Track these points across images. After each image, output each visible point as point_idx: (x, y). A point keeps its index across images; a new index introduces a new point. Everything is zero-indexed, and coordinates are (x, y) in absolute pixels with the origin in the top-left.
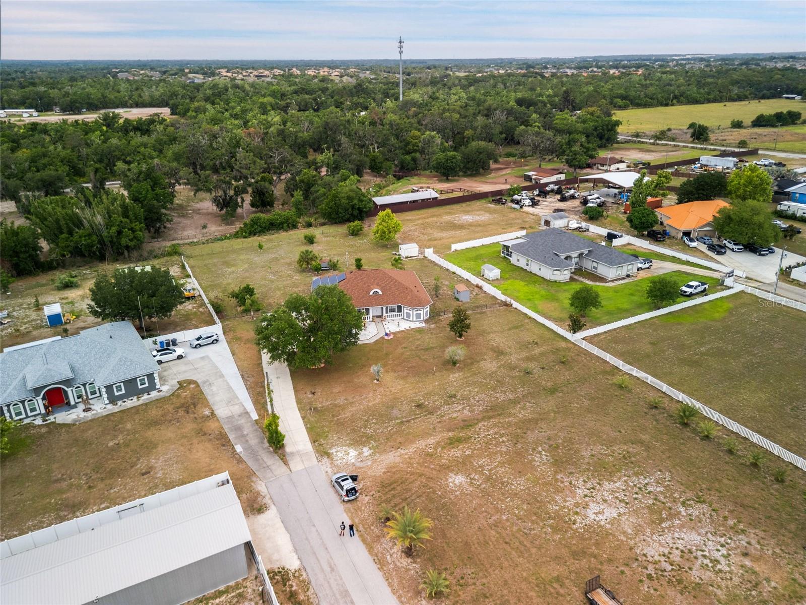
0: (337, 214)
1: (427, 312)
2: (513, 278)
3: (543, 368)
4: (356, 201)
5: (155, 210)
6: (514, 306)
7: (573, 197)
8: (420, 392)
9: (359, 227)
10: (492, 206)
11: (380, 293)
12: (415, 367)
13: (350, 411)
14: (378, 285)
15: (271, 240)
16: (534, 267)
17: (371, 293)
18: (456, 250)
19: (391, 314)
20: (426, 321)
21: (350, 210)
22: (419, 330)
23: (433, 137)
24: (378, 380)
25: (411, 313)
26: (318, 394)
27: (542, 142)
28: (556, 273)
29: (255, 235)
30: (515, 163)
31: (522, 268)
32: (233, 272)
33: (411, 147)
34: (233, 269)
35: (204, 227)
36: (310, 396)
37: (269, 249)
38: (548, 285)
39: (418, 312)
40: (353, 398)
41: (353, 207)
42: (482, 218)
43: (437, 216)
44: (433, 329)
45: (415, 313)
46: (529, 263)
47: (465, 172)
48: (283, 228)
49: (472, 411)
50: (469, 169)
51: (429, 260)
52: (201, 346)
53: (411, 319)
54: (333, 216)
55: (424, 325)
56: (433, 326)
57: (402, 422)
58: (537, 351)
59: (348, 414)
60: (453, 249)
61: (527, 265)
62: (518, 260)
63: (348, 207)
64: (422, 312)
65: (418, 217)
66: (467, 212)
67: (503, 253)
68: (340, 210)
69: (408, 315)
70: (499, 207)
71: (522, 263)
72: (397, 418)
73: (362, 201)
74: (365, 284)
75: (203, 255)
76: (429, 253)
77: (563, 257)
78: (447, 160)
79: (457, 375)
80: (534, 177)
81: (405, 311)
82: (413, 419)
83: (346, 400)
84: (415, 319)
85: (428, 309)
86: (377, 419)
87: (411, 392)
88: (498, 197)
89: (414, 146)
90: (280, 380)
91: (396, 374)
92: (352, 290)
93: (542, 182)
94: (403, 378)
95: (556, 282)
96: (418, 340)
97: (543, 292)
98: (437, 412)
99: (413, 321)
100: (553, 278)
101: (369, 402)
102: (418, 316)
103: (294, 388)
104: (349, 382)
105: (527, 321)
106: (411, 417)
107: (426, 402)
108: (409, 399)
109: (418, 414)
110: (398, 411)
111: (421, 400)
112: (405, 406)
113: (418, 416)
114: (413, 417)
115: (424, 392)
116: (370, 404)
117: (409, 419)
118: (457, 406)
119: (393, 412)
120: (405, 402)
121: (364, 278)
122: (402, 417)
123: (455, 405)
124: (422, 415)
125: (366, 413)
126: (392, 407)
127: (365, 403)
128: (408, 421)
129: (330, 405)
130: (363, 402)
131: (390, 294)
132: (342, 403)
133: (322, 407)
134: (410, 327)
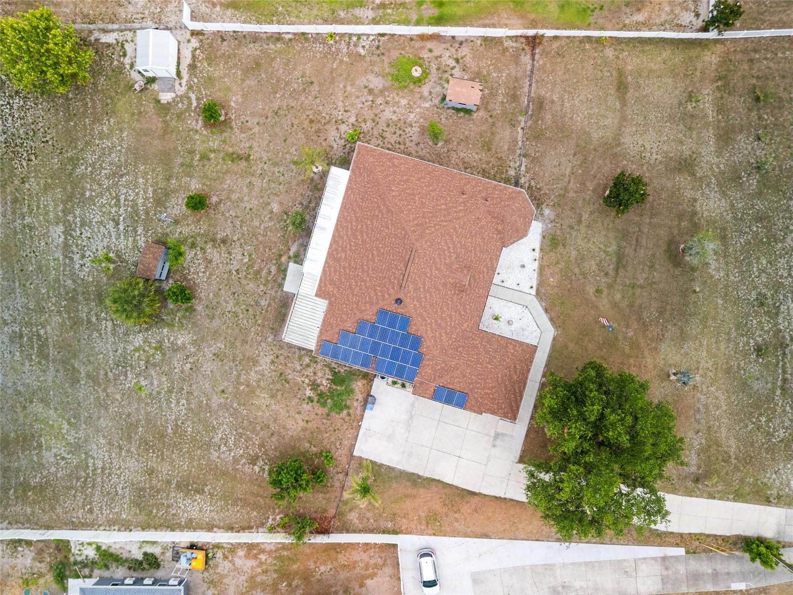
8: (729, 333)
13: (728, 438)
22: (551, 242)
24: (674, 374)
44: (559, 217)
56: (548, 213)
57: (783, 388)
59: (733, 443)
74: (437, 289)
82: (784, 372)
86: (761, 415)
87: (723, 346)
92: (442, 318)
98: (784, 337)
106: (779, 374)
107: (757, 339)
108: (738, 356)
109: (778, 362)
110: (756, 382)
111: (748, 343)
112: (751, 368)
113: (781, 363)
114: (780, 371)
115: (730, 329)
116: (724, 408)
117: (780, 376)
118: (786, 307)
119: (755, 389)
120: (742, 363)
121: (424, 284)
122: (773, 383)
123: (782, 307)
124: (780, 358)
125: (741, 420)
126: (744, 385)
127: (717, 413)
128: (785, 380)
129: (699, 455)
130: (715, 414)
131: (475, 254)
132: (703, 441)
133: (699, 467)
134: (534, 250)
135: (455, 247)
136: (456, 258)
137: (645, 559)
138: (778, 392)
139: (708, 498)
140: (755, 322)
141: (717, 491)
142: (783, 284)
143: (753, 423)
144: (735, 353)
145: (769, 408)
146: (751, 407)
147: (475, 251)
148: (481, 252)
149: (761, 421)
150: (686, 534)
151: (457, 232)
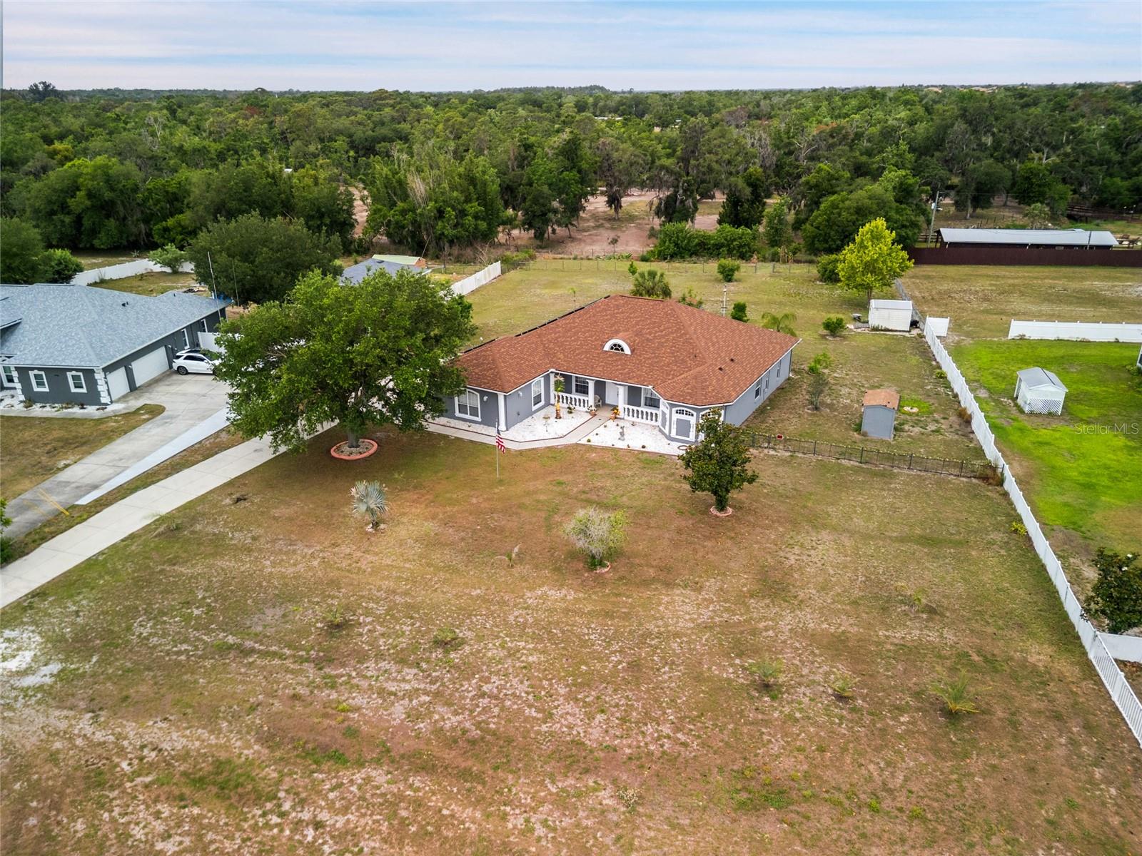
6: (1006, 486)
8: (405, 594)
11: (627, 351)
13: (210, 566)
17: (607, 348)
18: (1022, 338)
19: (650, 410)
22: (652, 460)
25: (667, 414)
26: (242, 505)
29: (665, 259)
35: (613, 242)
36: (227, 502)
39: (684, 417)
40: (274, 541)
45: (675, 416)
49: (417, 716)
53: (667, 431)
60: (1013, 334)
64: (693, 420)
69: (664, 420)
72: (243, 632)
74: (613, 325)
75: (546, 270)
79: (558, 594)
81: (662, 408)
82: (265, 654)
83: (256, 538)
84: (673, 434)
86: (210, 610)
87: (388, 585)
91: (436, 530)
92: (577, 333)
94: (434, 545)
101: (278, 563)
102: (683, 427)
103: (239, 477)
106: (269, 647)
107: (368, 627)
108: (353, 598)
109: (296, 649)
110: (282, 614)
112: (315, 612)
113: (288, 652)
114: (274, 649)
115: (413, 597)
116: (269, 570)
118: (409, 677)
119: (269, 611)
120: (333, 601)
122: (258, 635)
123: (414, 672)
124: (302, 654)
125: (225, 585)
126: (288, 599)
129: (214, 535)
130: (266, 560)
132: (234, 542)
133: (195, 533)
134: (644, 447)
135: (663, 337)
136: (648, 339)
138: (233, 640)
140: (407, 628)
143: (205, 599)
144: (362, 596)
147: (652, 358)
148: (651, 364)
151: (680, 337)
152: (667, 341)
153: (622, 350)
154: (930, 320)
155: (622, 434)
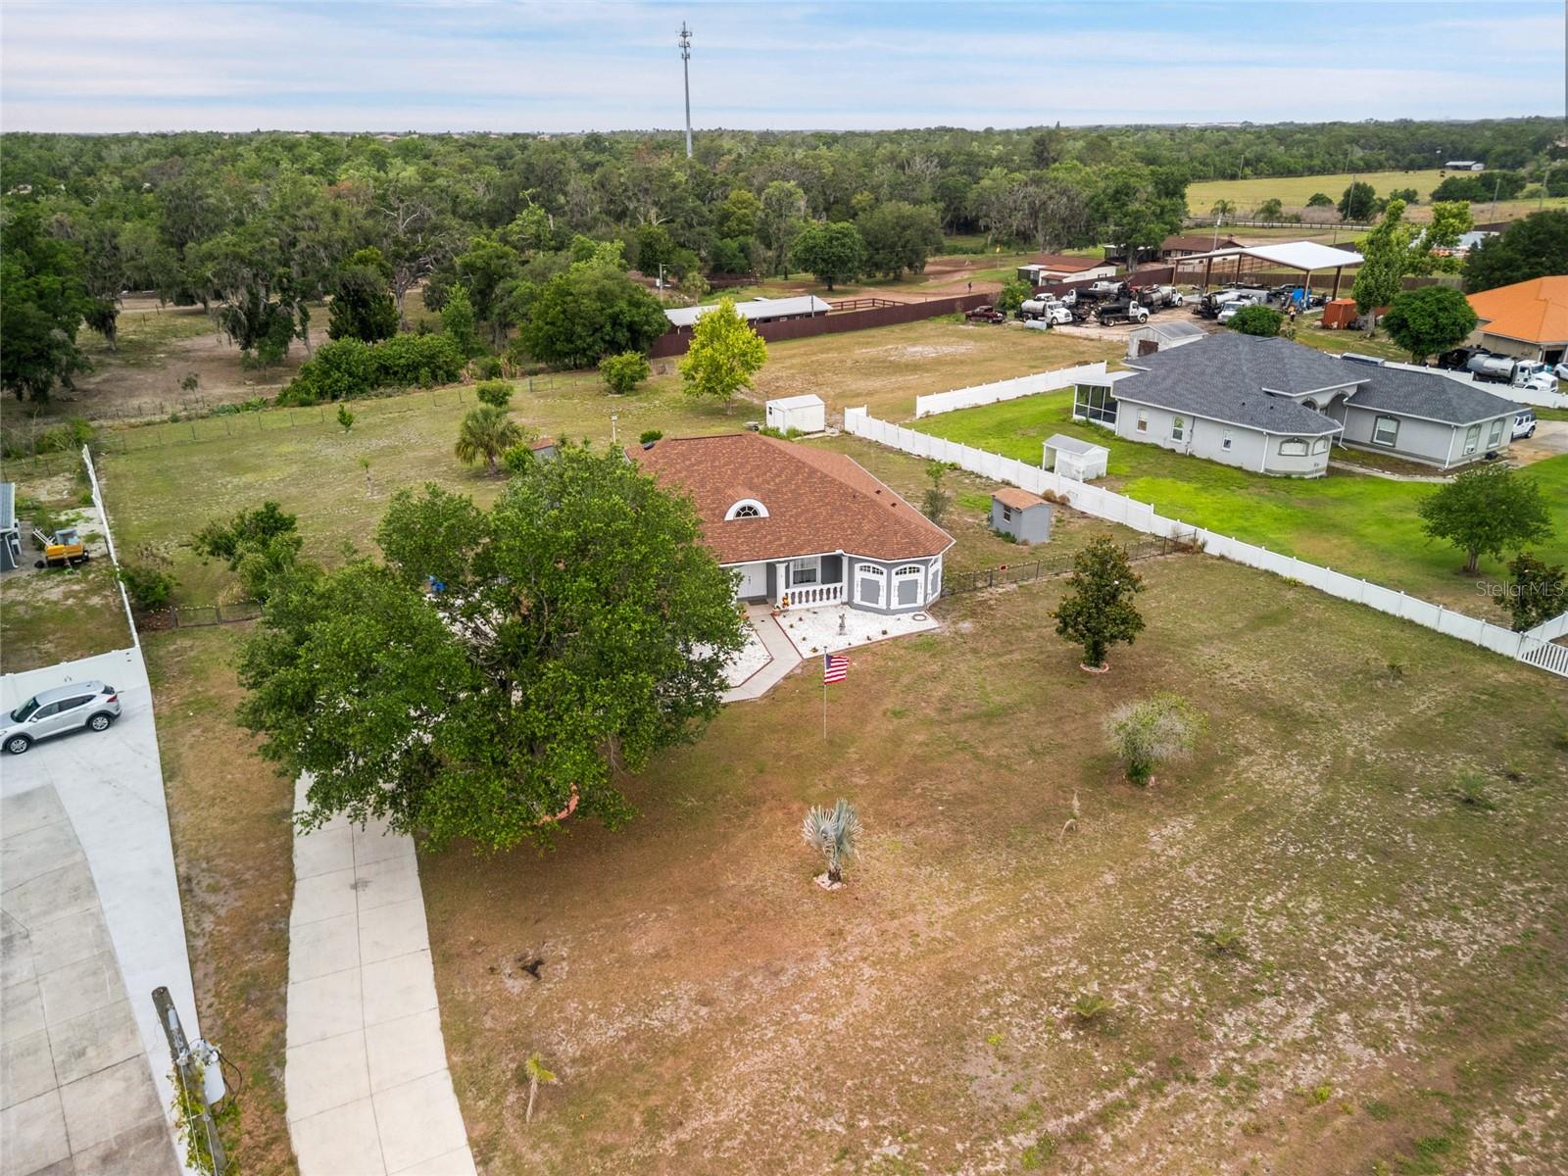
0: (569, 341)
1: (935, 574)
2: (1145, 473)
3: (1514, 777)
4: (623, 305)
5: (30, 331)
6: (1214, 548)
7: (1167, 304)
8: (1055, 931)
9: (637, 368)
10: (970, 327)
11: (763, 512)
12: (974, 800)
13: (741, 1083)
14: (752, 487)
15: (381, 409)
16: (1206, 441)
17: (730, 516)
18: (928, 415)
19: (804, 588)
20: (934, 609)
21: (608, 328)
22: (922, 643)
23: (790, 194)
24: (835, 877)
25: (882, 580)
26: (558, 973)
27: (1051, 198)
28: (1289, 448)
29: (335, 398)
30: (973, 263)
31: (1157, 447)
32: (248, 487)
33: (733, 224)
34: (249, 478)
35: (190, 384)
36: (517, 985)
37: (371, 427)
38: (1272, 489)
39: (908, 577)
40: (740, 986)
41: (615, 320)
42: (962, 349)
43: (839, 350)
44: (974, 636)
45: (896, 580)
46: (1186, 429)
47: (869, 276)
48: (417, 379)
49: (1379, 1040)
50: (878, 266)
51: (861, 440)
52: (30, 742)
53: (882, 604)
54: (559, 346)
55: (931, 623)
56: (967, 626)
57: (1048, 1147)
58: (1422, 704)
59: (735, 1106)
60: (920, 412)
61: (1178, 435)
62: (1142, 425)
63: (601, 319)
64: (920, 577)
65: (785, 353)
66: (915, 342)
67: (1080, 410)
68: (579, 329)
69: (871, 590)
70: (989, 329)
71: (1159, 430)
72: (1015, 1120)
73: (637, 305)
75: (163, 447)
76: (858, 421)
77: (1299, 402)
78: (831, 240)
79: (1174, 828)
80: (1043, 274)
81: (859, 575)
82: (1103, 1118)
83: (704, 1000)
84: (895, 604)
85: (939, 566)
86: (900, 1132)
88: (980, 310)
89: (740, 221)
90: (367, 896)
91: (905, 839)
93: (1065, 281)
94: (946, 856)
95: (1288, 477)
96: (935, 678)
97: (1270, 507)
98: (1201, 1055)
99: (887, 612)
100: (1281, 466)
101: (822, 1007)
102: (908, 592)
103: (436, 940)
104: (701, 892)
105: (1290, 595)
106: (1082, 1107)
107: (1116, 995)
108: (1018, 977)
109: (1111, 1083)
110: (992, 1060)
111: (1079, 980)
112: (1021, 1027)
113: (1118, 1093)
114: (1094, 1105)
115: (1071, 928)
116: (836, 1024)
117: (1079, 1116)
118: (1282, 1011)
119: (969, 1070)
120: (1008, 999)
121: (699, 463)
122: (1035, 1107)
123: (1268, 1003)
124: (1133, 1082)
125: (831, 1087)
126: (954, 1037)
127: (804, 1017)
128: (1079, 1137)
129: (628, 1040)
130: (796, 1015)
131: (798, 515)
132: (686, 1027)
133: (585, 1060)
134: (884, 633)
137: (150, 1078)
138: (1025, 1140)
139: (473, 1143)
140: (1152, 965)
141: (518, 1157)
142: (1324, 968)
143: (851, 1126)
144: (1021, 968)
145: (946, 1143)
146: (901, 1092)
147: (801, 514)
148: (809, 522)
149: (876, 1143)
150: (289, 1147)
151: (810, 477)
152: (798, 487)
153: (755, 513)
154: (848, 411)
155: (842, 626)
